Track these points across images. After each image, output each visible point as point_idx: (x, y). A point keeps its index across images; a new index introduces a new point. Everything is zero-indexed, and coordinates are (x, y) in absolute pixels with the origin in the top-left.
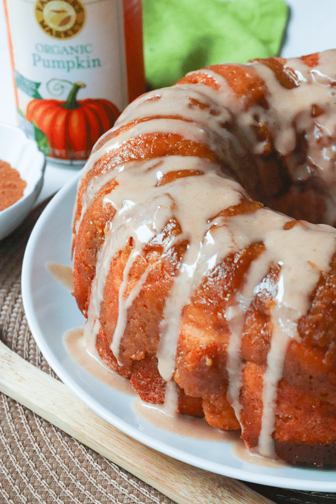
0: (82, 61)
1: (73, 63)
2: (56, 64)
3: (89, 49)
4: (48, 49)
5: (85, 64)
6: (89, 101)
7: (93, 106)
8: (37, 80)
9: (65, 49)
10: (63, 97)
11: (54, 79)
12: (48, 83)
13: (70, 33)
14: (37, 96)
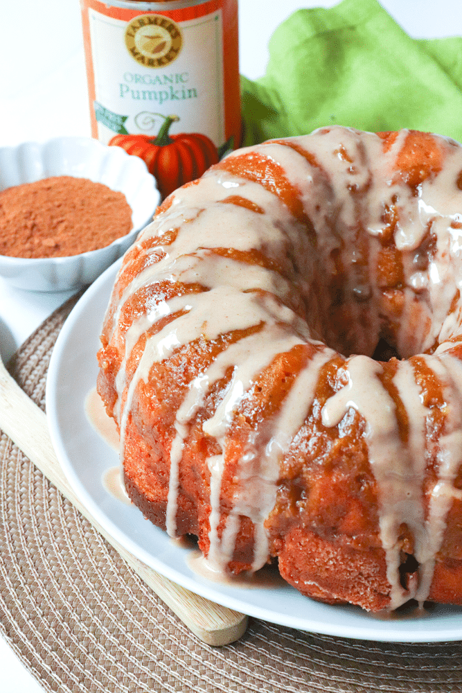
0: (177, 92)
1: (167, 93)
2: (147, 95)
3: (184, 78)
4: (137, 79)
5: (180, 95)
6: (183, 136)
7: (186, 141)
8: (124, 114)
9: (158, 78)
10: (153, 131)
11: (143, 112)
12: (136, 117)
13: (165, 60)
14: (122, 131)
